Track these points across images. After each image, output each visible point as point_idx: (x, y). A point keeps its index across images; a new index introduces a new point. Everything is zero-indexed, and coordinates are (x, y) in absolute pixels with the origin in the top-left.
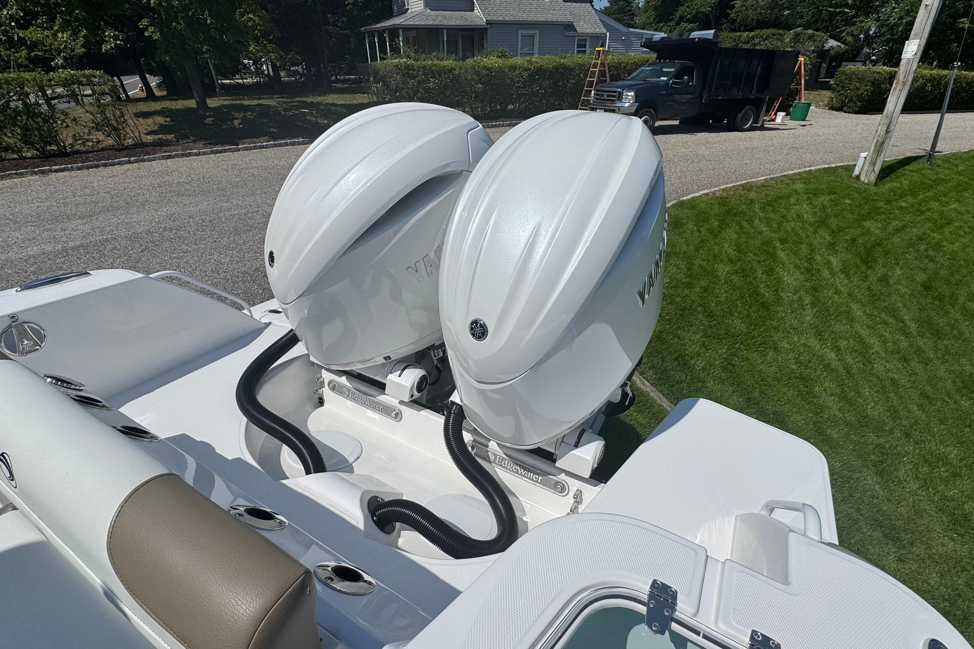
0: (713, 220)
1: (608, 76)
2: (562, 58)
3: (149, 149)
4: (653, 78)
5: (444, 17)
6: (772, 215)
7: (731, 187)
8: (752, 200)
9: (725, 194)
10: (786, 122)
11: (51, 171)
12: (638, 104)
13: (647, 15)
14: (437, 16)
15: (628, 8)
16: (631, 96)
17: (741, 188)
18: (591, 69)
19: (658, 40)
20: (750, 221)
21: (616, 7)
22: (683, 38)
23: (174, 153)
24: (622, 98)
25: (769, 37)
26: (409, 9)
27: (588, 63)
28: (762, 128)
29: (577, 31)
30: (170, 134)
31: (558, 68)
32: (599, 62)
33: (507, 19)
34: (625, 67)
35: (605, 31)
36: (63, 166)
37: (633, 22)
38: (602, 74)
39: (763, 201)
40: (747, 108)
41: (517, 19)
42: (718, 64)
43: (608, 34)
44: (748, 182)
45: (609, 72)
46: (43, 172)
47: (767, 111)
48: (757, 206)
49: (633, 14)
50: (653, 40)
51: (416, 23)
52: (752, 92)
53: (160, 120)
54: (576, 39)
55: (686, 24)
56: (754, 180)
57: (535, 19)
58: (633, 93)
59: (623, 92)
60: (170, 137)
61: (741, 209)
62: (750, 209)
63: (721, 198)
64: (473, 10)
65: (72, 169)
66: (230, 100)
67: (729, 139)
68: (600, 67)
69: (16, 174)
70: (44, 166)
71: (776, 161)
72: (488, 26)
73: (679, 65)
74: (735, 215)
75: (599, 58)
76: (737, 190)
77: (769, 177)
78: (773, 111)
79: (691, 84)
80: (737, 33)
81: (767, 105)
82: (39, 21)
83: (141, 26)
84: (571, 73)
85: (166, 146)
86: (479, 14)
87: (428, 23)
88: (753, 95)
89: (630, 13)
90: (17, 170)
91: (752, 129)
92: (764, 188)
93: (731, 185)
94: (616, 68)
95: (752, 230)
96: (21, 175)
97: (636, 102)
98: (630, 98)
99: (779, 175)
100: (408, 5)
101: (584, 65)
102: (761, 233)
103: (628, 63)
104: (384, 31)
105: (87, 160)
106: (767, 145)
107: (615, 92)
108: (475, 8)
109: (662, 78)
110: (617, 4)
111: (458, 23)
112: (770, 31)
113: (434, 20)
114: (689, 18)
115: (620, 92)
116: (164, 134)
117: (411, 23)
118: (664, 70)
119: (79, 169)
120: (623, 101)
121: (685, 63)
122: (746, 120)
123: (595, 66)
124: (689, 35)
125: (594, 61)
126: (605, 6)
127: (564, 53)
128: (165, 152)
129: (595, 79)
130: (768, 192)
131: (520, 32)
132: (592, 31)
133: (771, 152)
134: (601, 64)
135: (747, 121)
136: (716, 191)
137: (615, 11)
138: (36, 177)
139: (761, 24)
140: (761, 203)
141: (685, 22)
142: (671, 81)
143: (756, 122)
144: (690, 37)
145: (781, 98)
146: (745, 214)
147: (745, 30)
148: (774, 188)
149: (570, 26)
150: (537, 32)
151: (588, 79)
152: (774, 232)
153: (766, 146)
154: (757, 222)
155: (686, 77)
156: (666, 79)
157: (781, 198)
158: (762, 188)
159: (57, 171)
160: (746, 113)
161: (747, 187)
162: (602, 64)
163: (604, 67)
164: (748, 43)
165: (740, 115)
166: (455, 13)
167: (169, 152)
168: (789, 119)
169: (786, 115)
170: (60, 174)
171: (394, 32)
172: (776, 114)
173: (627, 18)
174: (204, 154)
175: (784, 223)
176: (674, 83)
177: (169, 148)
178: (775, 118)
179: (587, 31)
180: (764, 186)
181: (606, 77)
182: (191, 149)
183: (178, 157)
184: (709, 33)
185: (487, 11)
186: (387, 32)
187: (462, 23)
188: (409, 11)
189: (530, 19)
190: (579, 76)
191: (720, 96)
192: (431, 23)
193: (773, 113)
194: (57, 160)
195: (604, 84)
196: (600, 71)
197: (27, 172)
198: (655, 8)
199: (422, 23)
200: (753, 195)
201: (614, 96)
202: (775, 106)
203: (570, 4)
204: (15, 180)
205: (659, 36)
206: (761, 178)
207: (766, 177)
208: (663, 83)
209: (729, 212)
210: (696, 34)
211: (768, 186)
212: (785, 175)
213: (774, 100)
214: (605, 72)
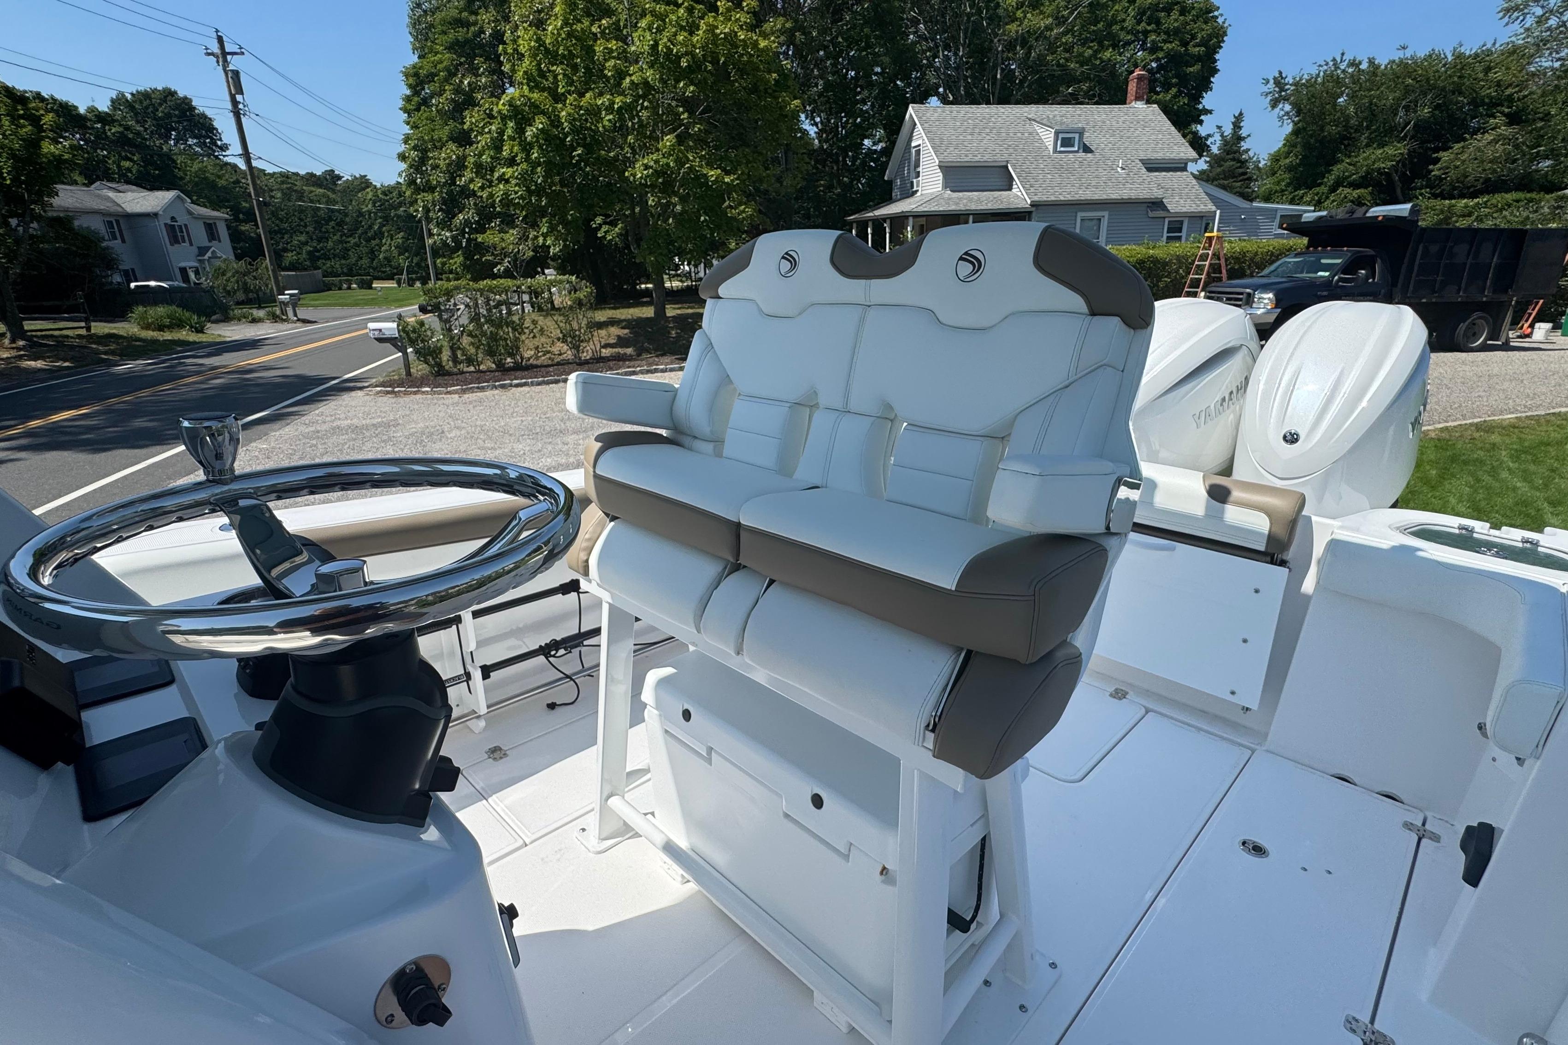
0: (1428, 467)
1: (1224, 271)
2: (1149, 248)
3: (611, 363)
4: (1302, 272)
5: (970, 200)
6: (1532, 467)
7: (1455, 427)
8: (1494, 444)
9: (1445, 435)
10: (1554, 339)
11: (511, 385)
12: (1279, 310)
13: (1275, 179)
14: (960, 199)
15: (1241, 170)
16: (1269, 299)
17: (1473, 428)
18: (1196, 263)
19: (1311, 220)
20: (1494, 472)
21: (1219, 170)
22: (1355, 216)
23: (639, 369)
24: (1253, 302)
25: (1509, 206)
26: (917, 191)
27: (1193, 255)
28: (1506, 347)
29: (1168, 211)
30: (628, 347)
31: (1144, 262)
32: (1210, 252)
33: (1062, 198)
34: (1252, 259)
35: (1214, 208)
36: (524, 381)
37: (1250, 190)
38: (1215, 268)
39: (1515, 447)
40: (1475, 315)
41: (1077, 197)
42: (1420, 252)
43: (1218, 212)
44: (1485, 421)
45: (1227, 265)
46: (503, 387)
47: (1515, 323)
48: (1504, 453)
49: (1250, 179)
50: (1303, 220)
51: (933, 209)
52: (1484, 292)
53: (615, 331)
54: (1167, 220)
55: (1349, 190)
56: (1496, 418)
57: (1105, 197)
58: (1271, 295)
59: (1254, 294)
60: (629, 351)
61: (1476, 456)
62: (1490, 456)
63: (1439, 440)
64: (1010, 188)
65: (532, 384)
66: (679, 308)
67: (1443, 362)
68: (1211, 260)
69: (478, 388)
70: (505, 380)
71: (1534, 394)
72: (1033, 209)
73: (1350, 254)
74: (1466, 463)
75: (1210, 246)
76: (1466, 430)
77: (1524, 415)
78: (1527, 321)
79: (1370, 280)
80: (1447, 202)
81: (1515, 312)
82: (493, 224)
83: (594, 226)
84: (1164, 268)
85: (629, 360)
86: (1019, 194)
87: (950, 209)
88: (1486, 296)
89: (1245, 177)
90: (479, 383)
91: (1484, 348)
92: (1516, 430)
93: (1456, 424)
94: (1237, 260)
95: (1497, 485)
96: (482, 389)
97: (1276, 307)
98: (1266, 301)
99: (1543, 413)
100: (918, 186)
101: (1186, 257)
102: (1515, 489)
103: (1257, 252)
104: (885, 220)
105: (548, 374)
106: (1518, 372)
107: (1242, 294)
108: (1015, 186)
109: (1321, 274)
110: (1221, 166)
111: (990, 206)
112: (1510, 197)
113: (957, 204)
114: (1355, 180)
115: (1249, 294)
116: (621, 347)
117: (926, 209)
118: (1323, 261)
119: (539, 384)
120: (1254, 305)
121: (1359, 252)
122: (1474, 334)
123: (1204, 257)
124: (1366, 212)
125: (1201, 252)
126: (1200, 169)
127: (1152, 241)
128: (629, 367)
129: (1203, 277)
130: (1523, 436)
131: (1080, 215)
132: (1193, 209)
133: (1525, 382)
134: (1214, 255)
135: (1476, 336)
136: (1429, 430)
137: (1218, 174)
138: (496, 392)
139: (1492, 186)
140: (1512, 449)
141: (1345, 187)
142: (1336, 278)
143: (1494, 336)
144: (1368, 215)
145: (1541, 301)
146: (1482, 462)
147: (1462, 196)
148: (1534, 429)
149: (1157, 204)
150: (1106, 214)
151: (1191, 276)
152: (1537, 489)
153: (1515, 373)
154: (1504, 475)
155: (1363, 272)
156: (1327, 274)
157: (1549, 444)
158: (1512, 430)
159: (517, 386)
160: (1474, 324)
161: (1486, 428)
162: (1216, 256)
163: (1219, 259)
164: (1470, 215)
165: (1462, 327)
166: (985, 193)
167: (634, 367)
168: (1559, 334)
169: (1554, 328)
170: (520, 389)
171: (899, 221)
172: (1532, 326)
173: (1239, 184)
174: (672, 370)
175: (1554, 479)
176: (1340, 280)
177: (632, 363)
178: (1532, 333)
179: (1184, 210)
180: (1514, 427)
181: (1221, 273)
182: (657, 365)
183: (642, 373)
184: (1403, 209)
185: (1032, 190)
186: (888, 221)
187: (996, 206)
188: (919, 194)
189: (1096, 197)
190: (1177, 272)
191: (1423, 298)
192: (953, 207)
193: (1526, 325)
194: (518, 373)
195: (1219, 284)
196: (1211, 264)
197: (488, 386)
198: (1290, 169)
199: (941, 209)
200: (1495, 438)
201: (1240, 300)
202: (1530, 314)
203: (1157, 174)
204: (478, 394)
205: (1310, 215)
206: (1509, 416)
207: (1519, 415)
208: (1322, 280)
209: (1454, 459)
210: (1378, 211)
211: (1523, 428)
212: (1554, 414)
213: (1528, 303)
214: (1220, 266)
